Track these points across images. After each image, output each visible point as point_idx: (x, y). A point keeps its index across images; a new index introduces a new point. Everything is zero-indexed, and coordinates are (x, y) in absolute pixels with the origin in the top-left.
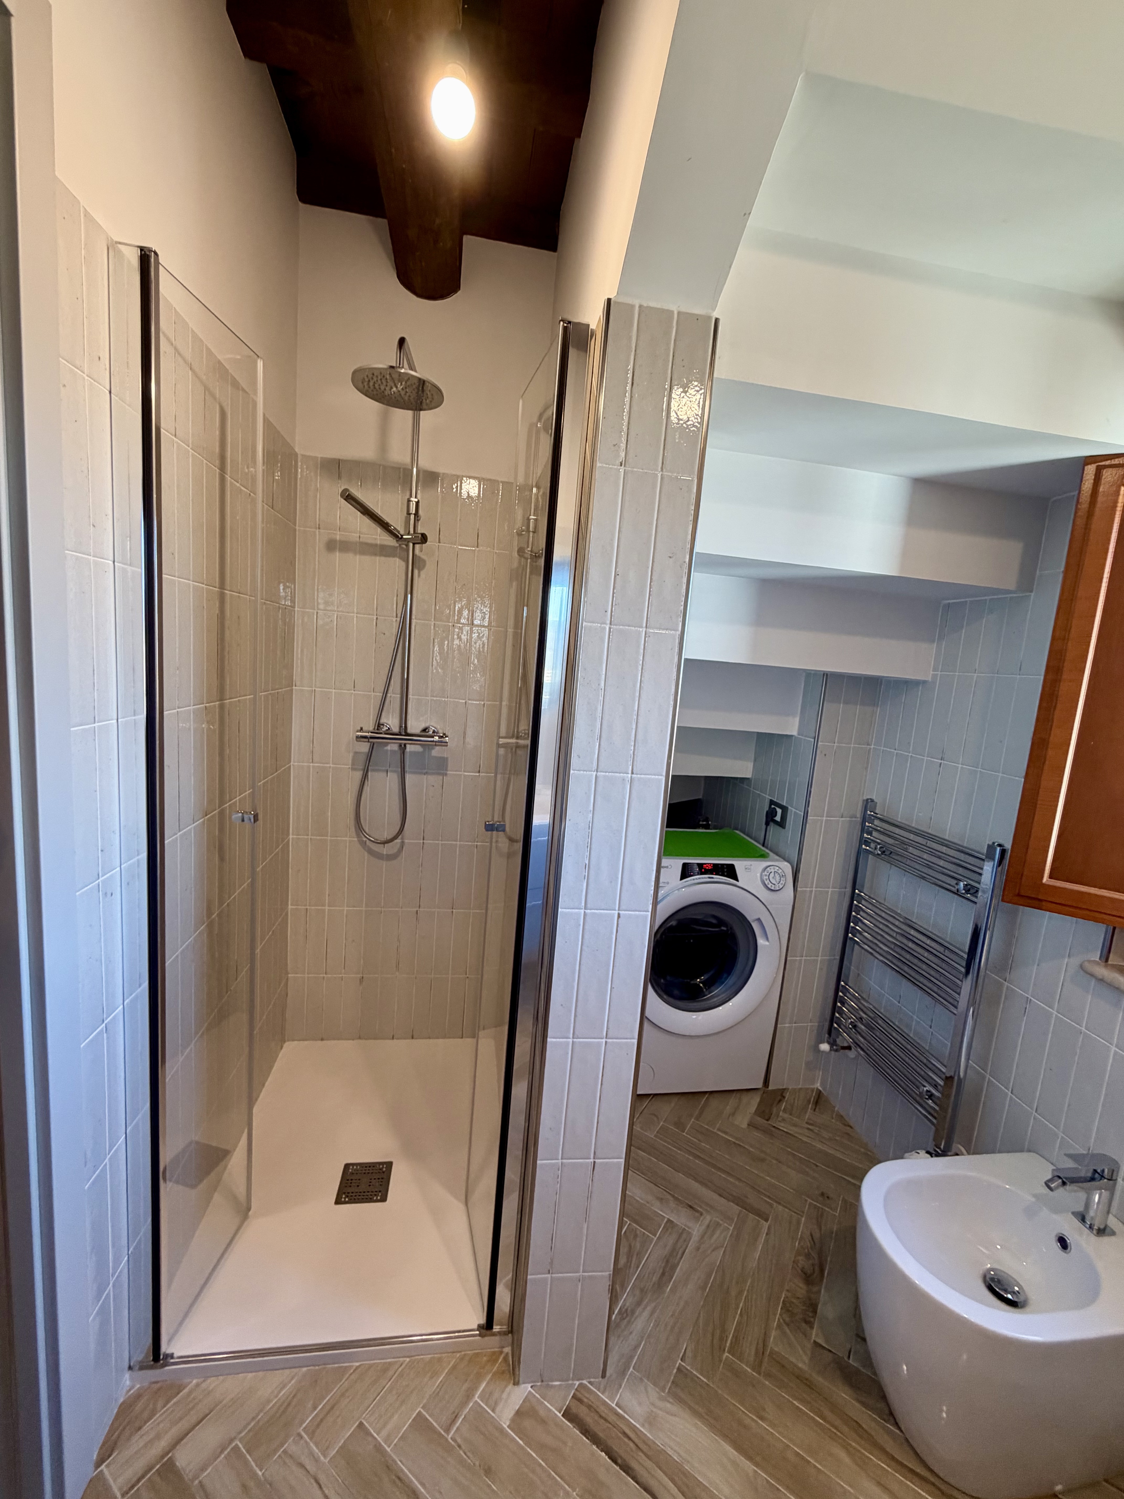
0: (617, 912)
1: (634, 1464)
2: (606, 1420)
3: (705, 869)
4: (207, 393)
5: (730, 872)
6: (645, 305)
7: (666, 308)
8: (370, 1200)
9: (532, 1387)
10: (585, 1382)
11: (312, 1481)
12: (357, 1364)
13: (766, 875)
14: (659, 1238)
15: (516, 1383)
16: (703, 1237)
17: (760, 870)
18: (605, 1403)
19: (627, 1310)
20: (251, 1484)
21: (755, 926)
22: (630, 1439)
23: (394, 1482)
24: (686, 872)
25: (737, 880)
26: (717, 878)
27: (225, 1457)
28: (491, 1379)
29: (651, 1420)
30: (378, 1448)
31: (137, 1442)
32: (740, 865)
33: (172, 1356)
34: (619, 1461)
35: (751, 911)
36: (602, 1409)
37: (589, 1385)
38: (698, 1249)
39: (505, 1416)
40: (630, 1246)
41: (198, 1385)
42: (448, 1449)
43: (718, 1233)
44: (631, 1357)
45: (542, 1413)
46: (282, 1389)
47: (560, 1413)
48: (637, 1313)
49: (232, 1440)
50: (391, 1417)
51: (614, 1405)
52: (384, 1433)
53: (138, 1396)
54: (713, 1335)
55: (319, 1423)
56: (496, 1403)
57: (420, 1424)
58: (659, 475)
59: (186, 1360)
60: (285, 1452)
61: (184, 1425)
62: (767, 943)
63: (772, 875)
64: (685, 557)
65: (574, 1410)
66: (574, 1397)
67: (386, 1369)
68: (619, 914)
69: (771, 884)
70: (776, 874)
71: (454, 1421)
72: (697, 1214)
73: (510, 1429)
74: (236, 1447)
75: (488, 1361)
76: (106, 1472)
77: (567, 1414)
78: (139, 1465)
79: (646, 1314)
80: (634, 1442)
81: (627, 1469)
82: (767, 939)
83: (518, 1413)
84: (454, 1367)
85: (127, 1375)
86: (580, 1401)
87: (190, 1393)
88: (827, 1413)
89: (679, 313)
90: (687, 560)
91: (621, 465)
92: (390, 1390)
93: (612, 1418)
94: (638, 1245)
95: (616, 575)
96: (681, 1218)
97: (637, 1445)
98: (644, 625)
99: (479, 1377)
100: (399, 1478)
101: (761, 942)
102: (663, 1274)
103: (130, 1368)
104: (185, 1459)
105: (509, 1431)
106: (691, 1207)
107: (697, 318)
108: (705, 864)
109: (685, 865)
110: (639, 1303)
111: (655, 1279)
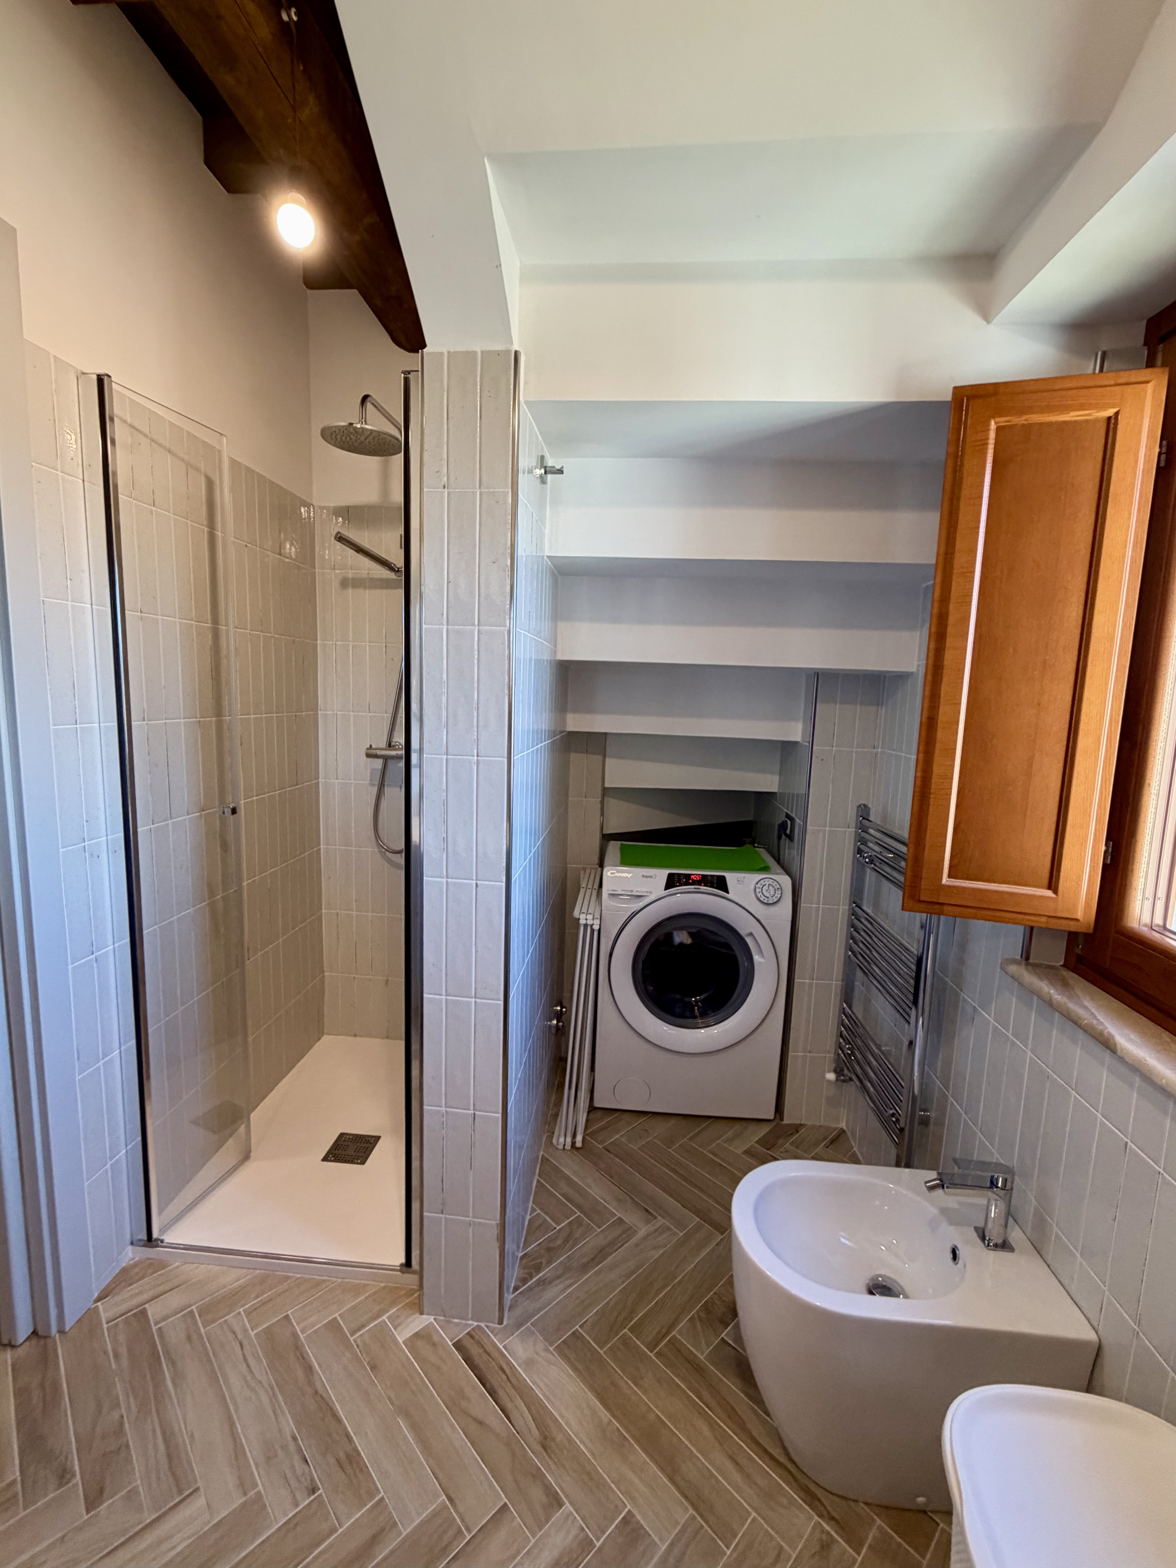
0: (474, 882)
1: (501, 1393)
2: (489, 1355)
3: (693, 880)
4: (189, 468)
5: (721, 884)
6: (452, 351)
7: (470, 350)
8: (352, 1162)
9: (434, 1319)
10: (483, 1325)
11: (238, 1344)
12: (299, 1276)
13: (759, 888)
14: (602, 1231)
15: (422, 1313)
16: (648, 1235)
17: (754, 883)
18: (495, 1345)
19: (546, 1279)
20: (195, 1336)
21: (749, 940)
22: (504, 1372)
23: (298, 1359)
24: (672, 882)
25: (727, 892)
26: (703, 888)
27: (182, 1316)
28: (402, 1307)
29: (529, 1364)
30: (295, 1335)
31: (126, 1293)
32: (731, 878)
33: (162, 1241)
34: (488, 1386)
35: (743, 925)
36: (489, 1347)
37: (486, 1329)
38: (637, 1245)
39: (402, 1336)
40: (571, 1232)
41: (178, 1267)
42: (348, 1346)
43: (666, 1235)
44: (533, 1315)
45: (435, 1338)
46: (236, 1281)
47: (451, 1341)
48: (553, 1284)
49: (190, 1306)
50: (311, 1316)
51: (501, 1347)
52: (303, 1325)
53: (135, 1265)
54: (620, 1313)
55: (255, 1309)
56: (399, 1325)
57: (333, 1325)
58: (478, 493)
59: (171, 1246)
60: (226, 1321)
61: (161, 1289)
62: (763, 960)
63: (765, 888)
64: (506, 561)
65: (464, 1342)
66: (469, 1334)
67: (319, 1283)
68: (477, 884)
69: (763, 897)
70: (771, 888)
71: (359, 1329)
72: (650, 1217)
73: (405, 1345)
74: (192, 1312)
75: (406, 1294)
76: (101, 1308)
77: (458, 1345)
78: (123, 1307)
79: (561, 1287)
80: (506, 1375)
81: (492, 1393)
82: (763, 957)
83: (417, 1335)
84: (375, 1293)
85: (130, 1248)
86: (472, 1337)
87: (171, 1270)
88: (705, 1393)
89: (482, 352)
90: (509, 564)
91: (444, 487)
92: (319, 1298)
93: (495, 1354)
94: (580, 1231)
95: (448, 582)
96: (632, 1218)
97: (508, 1378)
98: (476, 623)
99: (393, 1303)
100: (302, 1356)
101: (757, 958)
102: (593, 1259)
103: (132, 1243)
104: (153, 1311)
105: (404, 1347)
106: (647, 1210)
107: (498, 353)
108: (693, 875)
109: (670, 876)
110: (558, 1277)
111: (585, 1260)
